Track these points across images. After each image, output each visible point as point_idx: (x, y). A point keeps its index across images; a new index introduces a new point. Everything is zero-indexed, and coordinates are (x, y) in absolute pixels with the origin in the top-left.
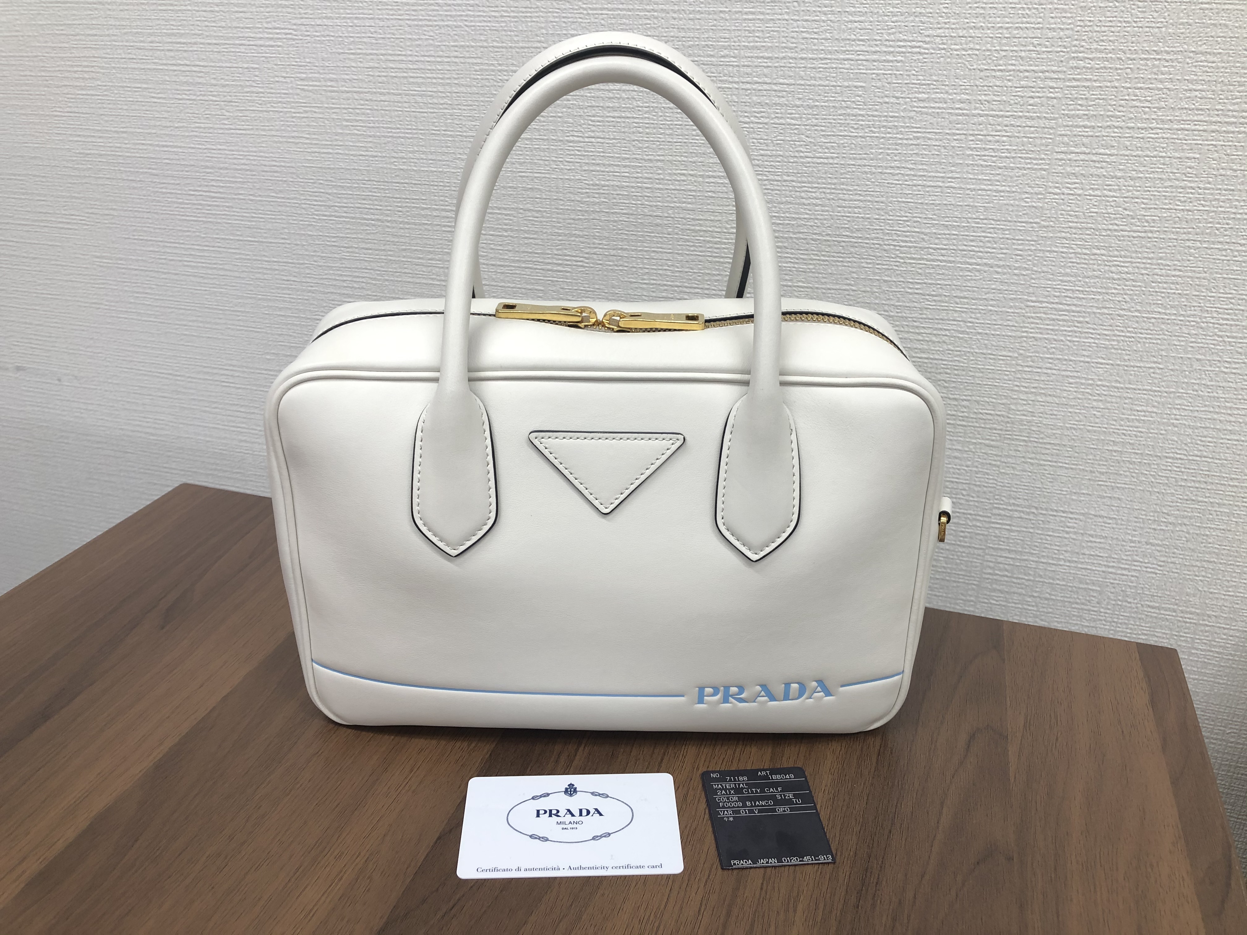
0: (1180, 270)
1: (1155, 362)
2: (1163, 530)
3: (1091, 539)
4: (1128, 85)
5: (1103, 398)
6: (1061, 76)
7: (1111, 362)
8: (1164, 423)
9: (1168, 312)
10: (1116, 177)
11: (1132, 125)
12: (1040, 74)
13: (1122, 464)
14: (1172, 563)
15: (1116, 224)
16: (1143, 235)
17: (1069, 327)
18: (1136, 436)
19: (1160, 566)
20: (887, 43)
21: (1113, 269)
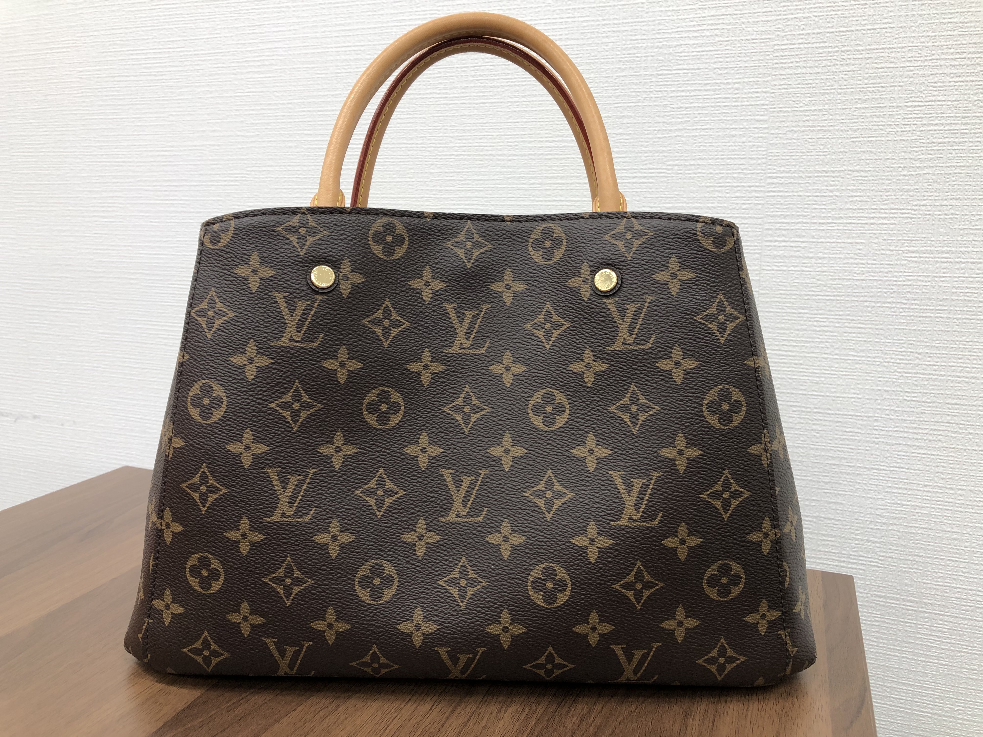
0: (863, 324)
1: (854, 394)
2: (878, 529)
3: (825, 538)
4: (809, 194)
5: (820, 422)
6: (762, 189)
7: (822, 394)
8: (867, 441)
9: (859, 354)
10: (808, 257)
11: (815, 221)
12: (748, 188)
13: (840, 475)
14: (890, 557)
15: (813, 291)
16: (832, 298)
17: (788, 368)
18: (848, 452)
19: (881, 560)
20: (642, 171)
21: (815, 323)
